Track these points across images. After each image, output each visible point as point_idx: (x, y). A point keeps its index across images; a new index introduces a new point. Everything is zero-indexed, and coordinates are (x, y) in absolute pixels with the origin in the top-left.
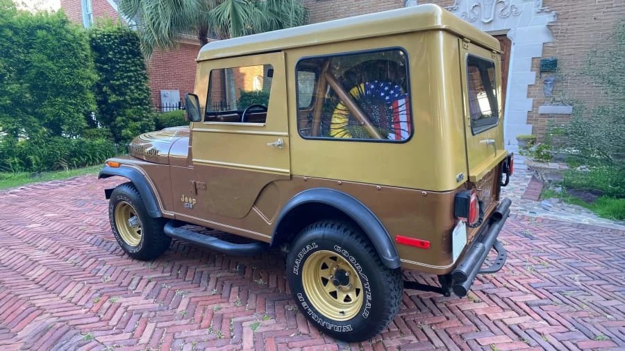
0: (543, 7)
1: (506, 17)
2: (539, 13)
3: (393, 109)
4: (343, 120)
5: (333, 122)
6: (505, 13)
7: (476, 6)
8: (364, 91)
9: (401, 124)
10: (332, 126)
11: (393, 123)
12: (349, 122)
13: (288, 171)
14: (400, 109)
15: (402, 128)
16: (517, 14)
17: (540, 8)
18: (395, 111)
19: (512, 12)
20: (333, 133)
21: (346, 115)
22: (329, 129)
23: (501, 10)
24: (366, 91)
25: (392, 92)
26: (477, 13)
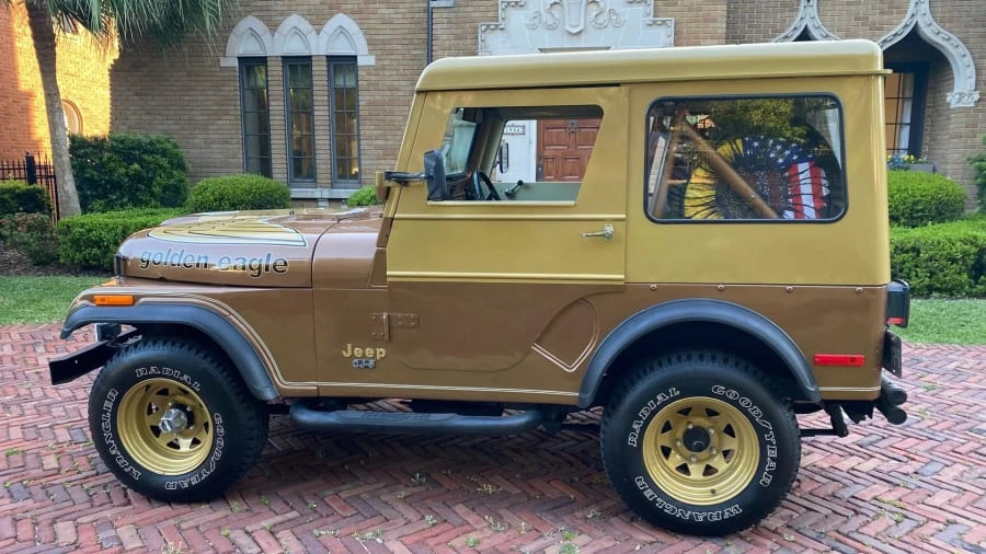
0: (654, 17)
1: (601, 27)
2: (650, 25)
3: (790, 177)
4: (708, 193)
5: (688, 195)
6: (601, 20)
7: (555, 3)
8: (741, 150)
9: (803, 197)
10: (687, 203)
11: (791, 197)
12: (716, 196)
13: (622, 277)
14: (801, 177)
15: (804, 203)
16: (618, 25)
17: (651, 18)
18: (793, 180)
19: (610, 19)
20: (689, 212)
21: (710, 185)
22: (681, 207)
23: (594, 14)
24: (745, 151)
25: (788, 152)
26: (557, 16)
